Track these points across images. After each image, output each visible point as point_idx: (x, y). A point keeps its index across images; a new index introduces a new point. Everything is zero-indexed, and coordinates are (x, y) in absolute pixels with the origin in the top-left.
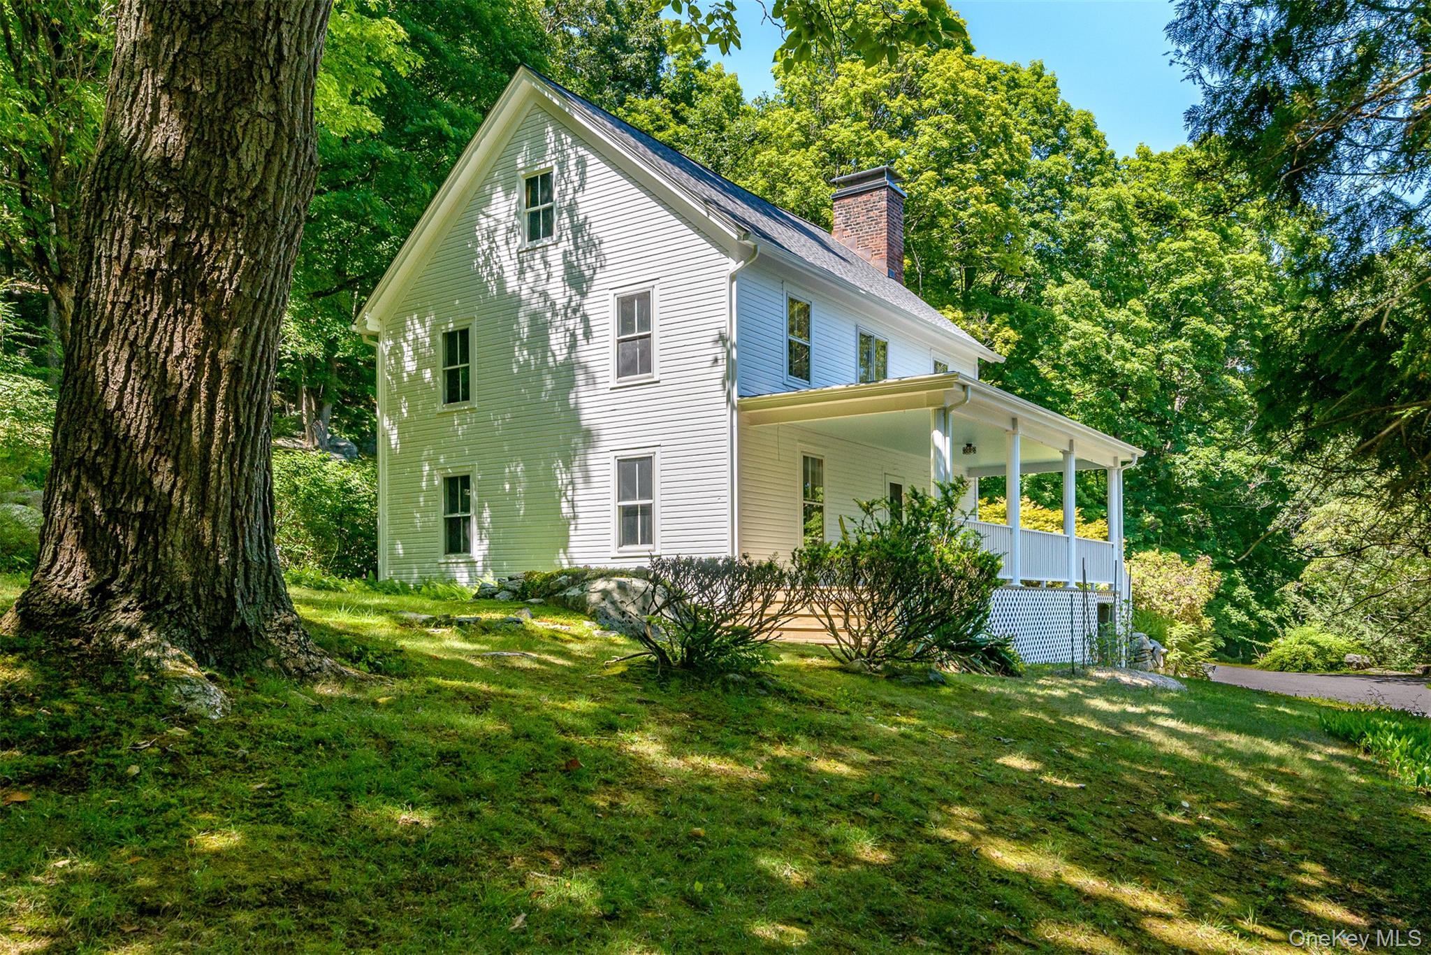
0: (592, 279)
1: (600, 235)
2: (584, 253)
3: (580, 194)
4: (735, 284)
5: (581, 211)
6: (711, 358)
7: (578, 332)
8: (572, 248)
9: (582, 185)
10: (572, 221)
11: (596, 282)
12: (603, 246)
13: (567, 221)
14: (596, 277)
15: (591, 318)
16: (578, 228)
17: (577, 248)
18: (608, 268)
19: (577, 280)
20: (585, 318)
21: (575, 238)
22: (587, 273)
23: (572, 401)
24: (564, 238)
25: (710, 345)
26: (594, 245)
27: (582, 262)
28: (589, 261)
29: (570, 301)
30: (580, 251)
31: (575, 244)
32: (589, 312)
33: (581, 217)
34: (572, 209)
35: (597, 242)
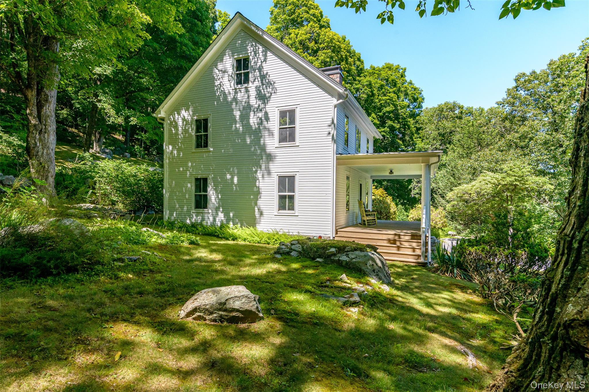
0: (270, 97)
1: (274, 80)
2: (266, 87)
3: (264, 63)
4: (336, 109)
5: (265, 70)
6: (327, 133)
7: (263, 118)
8: (260, 84)
9: (265, 60)
10: (260, 74)
11: (272, 99)
12: (275, 84)
13: (258, 73)
14: (272, 97)
15: (269, 113)
16: (263, 77)
17: (263, 85)
18: (278, 94)
19: (263, 98)
20: (266, 113)
21: (262, 81)
22: (267, 95)
23: (262, 142)
24: (257, 80)
25: (326, 127)
26: (271, 84)
27: (265, 90)
28: (268, 90)
29: (259, 106)
30: (264, 86)
31: (262, 83)
32: (268, 111)
33: (265, 72)
34: (260, 69)
35: (272, 83)
